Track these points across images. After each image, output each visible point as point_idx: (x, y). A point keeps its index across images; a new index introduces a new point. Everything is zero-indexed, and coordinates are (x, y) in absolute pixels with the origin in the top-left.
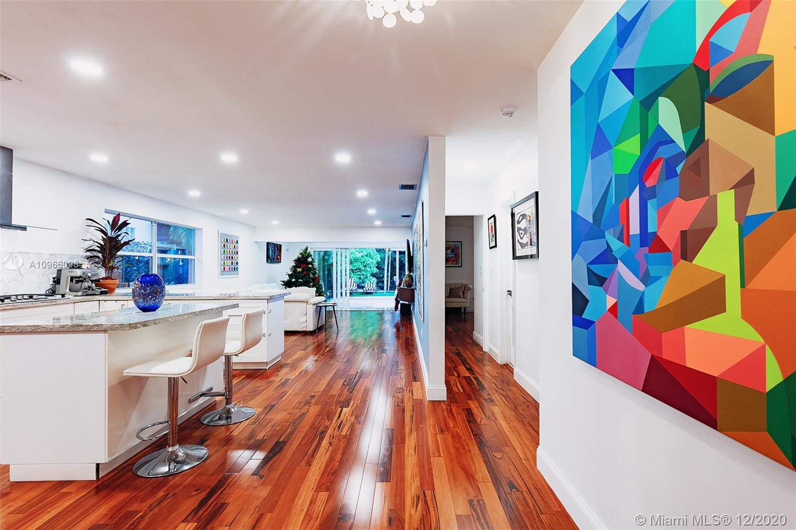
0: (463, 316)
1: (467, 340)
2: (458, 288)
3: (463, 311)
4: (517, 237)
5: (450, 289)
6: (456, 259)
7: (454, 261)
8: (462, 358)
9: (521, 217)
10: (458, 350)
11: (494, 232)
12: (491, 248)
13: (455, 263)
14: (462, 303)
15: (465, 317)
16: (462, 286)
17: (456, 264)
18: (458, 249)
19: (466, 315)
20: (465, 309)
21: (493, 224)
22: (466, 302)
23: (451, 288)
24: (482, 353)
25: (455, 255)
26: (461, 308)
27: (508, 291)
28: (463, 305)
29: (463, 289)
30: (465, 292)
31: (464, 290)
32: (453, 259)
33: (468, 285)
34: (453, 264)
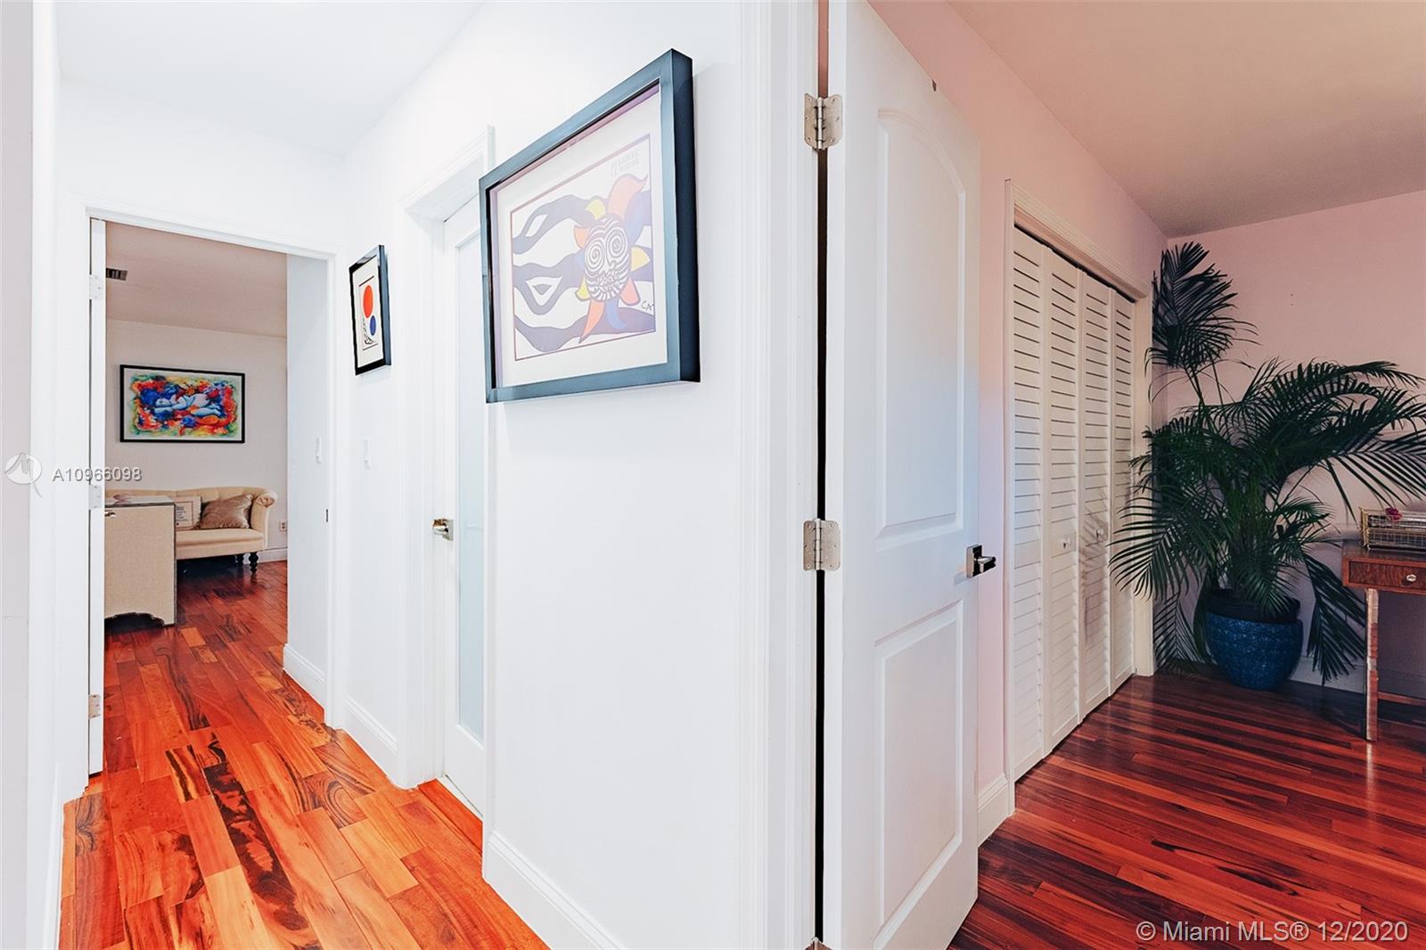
0: (247, 579)
1: (260, 680)
2: (230, 503)
3: (246, 561)
4: (511, 305)
5: (204, 506)
6: (223, 420)
7: (216, 426)
8: (234, 806)
9: (540, 219)
10: (220, 752)
11: (376, 312)
12: (359, 371)
13: (220, 431)
14: (243, 543)
15: (253, 578)
16: (243, 496)
17: (224, 435)
18: (230, 393)
19: (260, 574)
20: (254, 557)
21: (375, 284)
22: (260, 538)
23: (205, 501)
24: (321, 740)
25: (222, 409)
26: (241, 557)
27: (437, 522)
28: (245, 549)
29: (249, 504)
30: (254, 509)
31: (251, 506)
32: (215, 420)
33: (262, 491)
34: (214, 433)
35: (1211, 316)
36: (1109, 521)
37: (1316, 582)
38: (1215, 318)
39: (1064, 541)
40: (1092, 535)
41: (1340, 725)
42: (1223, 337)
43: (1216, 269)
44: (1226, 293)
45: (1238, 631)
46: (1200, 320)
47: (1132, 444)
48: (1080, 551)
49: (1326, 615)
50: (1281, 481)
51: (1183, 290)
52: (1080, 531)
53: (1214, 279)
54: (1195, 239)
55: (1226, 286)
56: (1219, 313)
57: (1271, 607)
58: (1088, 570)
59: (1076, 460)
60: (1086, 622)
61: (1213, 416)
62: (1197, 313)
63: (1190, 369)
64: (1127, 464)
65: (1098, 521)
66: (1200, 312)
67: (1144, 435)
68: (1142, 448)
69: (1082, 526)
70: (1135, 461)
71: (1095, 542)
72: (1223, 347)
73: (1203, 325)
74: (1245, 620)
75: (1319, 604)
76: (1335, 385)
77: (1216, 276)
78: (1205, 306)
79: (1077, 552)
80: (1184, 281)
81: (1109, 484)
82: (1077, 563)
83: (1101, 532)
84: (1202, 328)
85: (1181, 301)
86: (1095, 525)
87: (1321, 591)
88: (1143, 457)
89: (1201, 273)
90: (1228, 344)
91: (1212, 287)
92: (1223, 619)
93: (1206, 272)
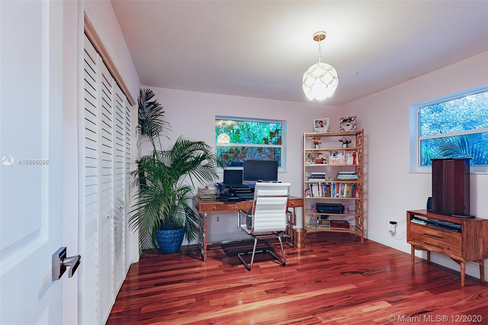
35: (156, 119)
36: (124, 201)
37: (186, 211)
38: (157, 120)
39: (108, 215)
40: (118, 208)
41: (197, 258)
42: (160, 127)
43: (158, 101)
44: (161, 111)
45: (168, 235)
46: (153, 119)
47: (131, 165)
48: (114, 218)
49: (189, 222)
50: (177, 179)
51: (147, 106)
52: (114, 208)
53: (157, 105)
54: (151, 88)
55: (161, 108)
56: (159, 118)
57: (180, 225)
58: (117, 225)
59: (112, 173)
60: (116, 251)
61: (158, 155)
62: (152, 116)
63: (151, 137)
64: (129, 174)
65: (120, 201)
66: (153, 116)
67: (136, 162)
68: (135, 167)
69: (115, 205)
70: (132, 173)
71: (120, 211)
72: (160, 131)
73: (154, 122)
74: (170, 230)
75: (187, 218)
76: (193, 147)
77: (157, 104)
78: (154, 115)
79: (113, 219)
80: (147, 103)
81: (124, 184)
82: (113, 224)
83: (122, 206)
84: (153, 123)
85: (147, 110)
86: (120, 203)
87: (187, 214)
88: (135, 171)
89: (153, 102)
90: (162, 130)
91: (156, 108)
92: (163, 231)
93: (154, 102)
